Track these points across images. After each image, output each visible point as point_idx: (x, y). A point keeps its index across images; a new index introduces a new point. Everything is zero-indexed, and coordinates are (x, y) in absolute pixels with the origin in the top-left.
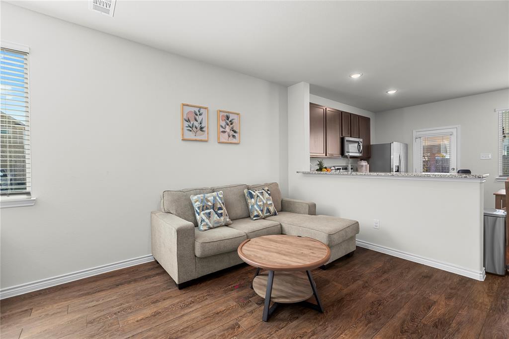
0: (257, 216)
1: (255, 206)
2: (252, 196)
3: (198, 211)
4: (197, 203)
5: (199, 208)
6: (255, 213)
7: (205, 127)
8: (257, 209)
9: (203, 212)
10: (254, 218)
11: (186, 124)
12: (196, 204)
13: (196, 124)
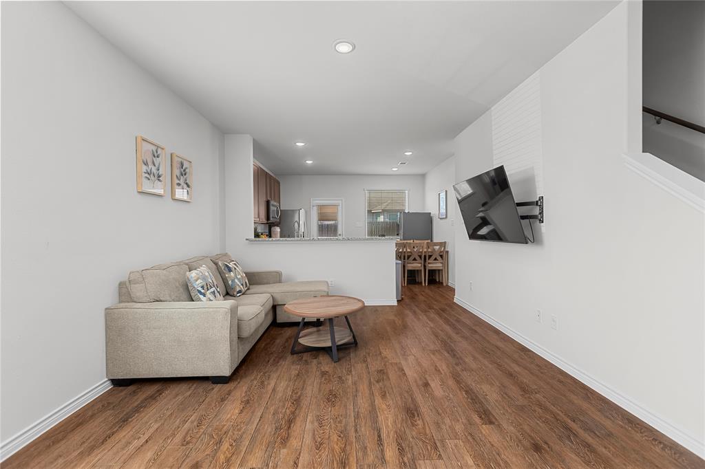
0: (240, 292)
1: (236, 280)
2: (230, 270)
3: (203, 291)
4: (199, 281)
5: (202, 287)
6: (238, 289)
7: (162, 175)
8: (238, 283)
9: (209, 291)
10: (238, 295)
11: (144, 168)
12: (197, 283)
13: (154, 170)
